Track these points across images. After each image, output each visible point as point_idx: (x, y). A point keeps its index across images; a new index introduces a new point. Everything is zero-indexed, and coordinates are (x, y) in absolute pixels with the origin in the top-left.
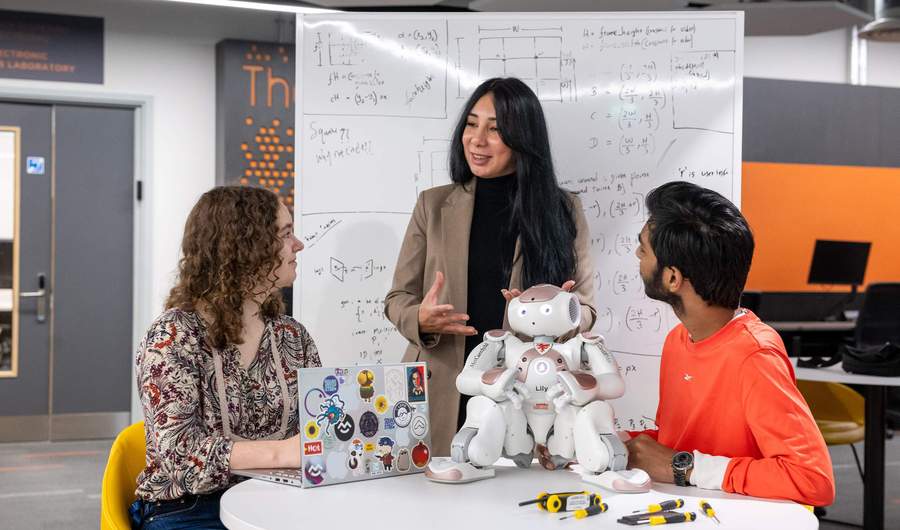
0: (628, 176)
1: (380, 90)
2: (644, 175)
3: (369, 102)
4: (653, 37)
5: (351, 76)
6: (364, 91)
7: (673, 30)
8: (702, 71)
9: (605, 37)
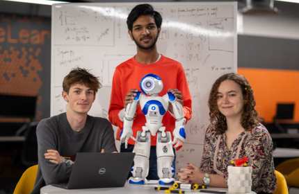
0: (191, 70)
1: (87, 35)
2: (198, 69)
3: (82, 40)
4: (200, 12)
5: (75, 29)
6: (80, 35)
7: (208, 9)
8: (220, 26)
9: (180, 12)
